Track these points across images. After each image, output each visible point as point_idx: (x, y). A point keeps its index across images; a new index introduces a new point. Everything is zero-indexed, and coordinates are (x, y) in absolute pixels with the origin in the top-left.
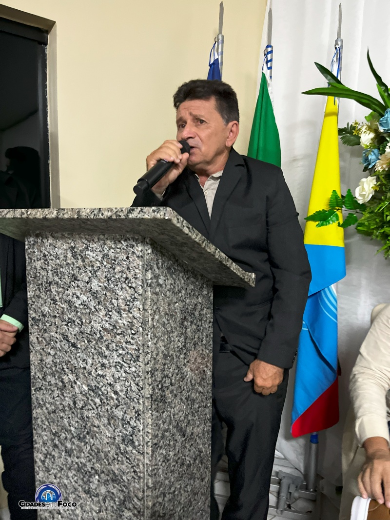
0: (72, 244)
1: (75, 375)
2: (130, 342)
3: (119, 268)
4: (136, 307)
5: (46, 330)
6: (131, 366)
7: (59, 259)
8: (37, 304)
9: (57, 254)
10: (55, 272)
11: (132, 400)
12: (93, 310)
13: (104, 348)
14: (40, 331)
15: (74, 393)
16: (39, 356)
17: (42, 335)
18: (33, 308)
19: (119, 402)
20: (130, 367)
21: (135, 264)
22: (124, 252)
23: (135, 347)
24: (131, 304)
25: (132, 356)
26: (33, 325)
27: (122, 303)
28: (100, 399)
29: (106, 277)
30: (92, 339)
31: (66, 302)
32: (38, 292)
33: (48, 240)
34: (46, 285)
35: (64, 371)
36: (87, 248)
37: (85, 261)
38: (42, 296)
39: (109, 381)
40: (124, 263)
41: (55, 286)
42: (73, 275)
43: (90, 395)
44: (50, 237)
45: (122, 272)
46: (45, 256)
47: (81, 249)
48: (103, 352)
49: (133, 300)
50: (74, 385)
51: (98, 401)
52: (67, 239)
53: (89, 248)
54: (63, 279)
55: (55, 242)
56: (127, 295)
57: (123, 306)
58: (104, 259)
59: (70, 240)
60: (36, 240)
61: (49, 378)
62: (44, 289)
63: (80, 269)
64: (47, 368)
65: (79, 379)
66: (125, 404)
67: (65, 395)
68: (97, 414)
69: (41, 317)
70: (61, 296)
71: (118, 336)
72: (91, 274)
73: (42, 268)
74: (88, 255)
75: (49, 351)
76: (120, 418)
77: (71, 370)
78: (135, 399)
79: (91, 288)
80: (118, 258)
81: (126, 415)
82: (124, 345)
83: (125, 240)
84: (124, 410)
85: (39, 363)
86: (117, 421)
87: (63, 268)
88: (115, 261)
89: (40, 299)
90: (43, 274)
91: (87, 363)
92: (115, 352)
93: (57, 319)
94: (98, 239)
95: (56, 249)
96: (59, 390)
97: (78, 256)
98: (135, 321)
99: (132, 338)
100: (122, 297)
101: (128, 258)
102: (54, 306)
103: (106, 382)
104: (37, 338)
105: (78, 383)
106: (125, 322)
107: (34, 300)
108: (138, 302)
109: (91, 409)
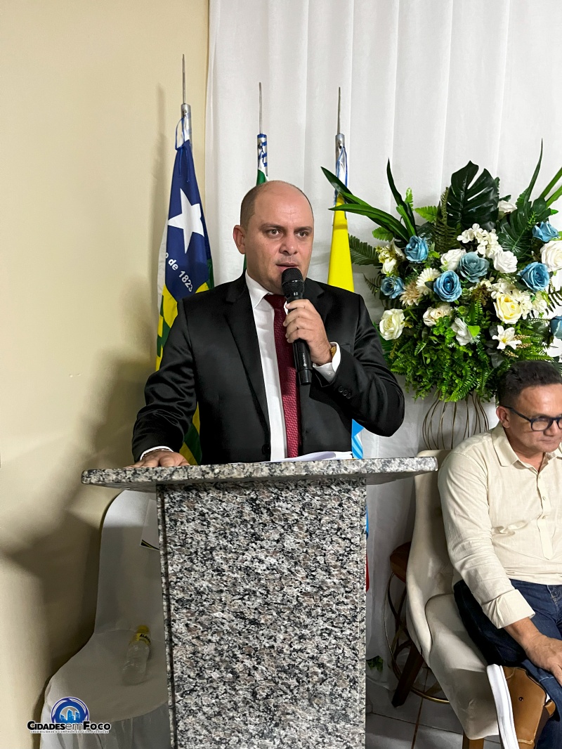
0: (253, 495)
1: (256, 658)
2: (343, 602)
3: (327, 518)
4: (353, 561)
5: (203, 611)
6: (343, 629)
7: (228, 516)
8: (187, 580)
9: (224, 509)
10: (220, 534)
11: (345, 668)
12: (286, 572)
13: (304, 617)
14: (193, 615)
15: (254, 682)
16: (190, 649)
17: (197, 619)
18: (179, 586)
19: (326, 675)
20: (342, 631)
21: (351, 511)
22: (334, 499)
23: (350, 606)
24: (345, 558)
25: (346, 617)
26: (178, 609)
27: (332, 559)
28: (297, 680)
29: (307, 531)
30: (285, 608)
31: (240, 570)
32: (188, 564)
33: (208, 494)
34: (204, 553)
35: (236, 658)
36: (278, 499)
37: (273, 515)
38: (197, 569)
39: (312, 654)
40: (336, 511)
41: (222, 552)
42: (253, 534)
43: (279, 678)
44: (214, 489)
45: (332, 522)
46: (202, 514)
47: (267, 500)
48: (302, 621)
49: (348, 554)
50: (252, 672)
51: (293, 682)
52: (243, 490)
53: (281, 498)
54: (235, 542)
55: (221, 495)
56: (338, 548)
57: (333, 563)
58: (304, 509)
59: (248, 490)
60: (186, 495)
61: (207, 673)
62: (199, 559)
63: (266, 525)
64: (205, 660)
65: (263, 663)
66: (336, 675)
67: (237, 688)
68: (292, 698)
69: (193, 596)
70: (231, 563)
71: (325, 599)
72: (285, 530)
73: (197, 531)
74: (279, 506)
75: (209, 637)
76: (328, 693)
77: (249, 655)
78: (350, 667)
79: (284, 547)
80: (326, 506)
81: (337, 688)
82: (334, 607)
83: (337, 485)
84: (333, 683)
85: (189, 658)
86: (323, 698)
87: (235, 527)
88: (322, 510)
89: (193, 573)
90: (199, 539)
91: (275, 641)
92: (320, 618)
93: (224, 594)
94: (296, 486)
95: (224, 504)
96: (227, 684)
97: (262, 509)
98: (350, 577)
99: (346, 597)
100: (332, 552)
101: (340, 505)
102: (219, 577)
103: (307, 656)
104: (187, 625)
105: (260, 667)
106: (335, 581)
107: (181, 575)
108: (356, 555)
109: (281, 695)
